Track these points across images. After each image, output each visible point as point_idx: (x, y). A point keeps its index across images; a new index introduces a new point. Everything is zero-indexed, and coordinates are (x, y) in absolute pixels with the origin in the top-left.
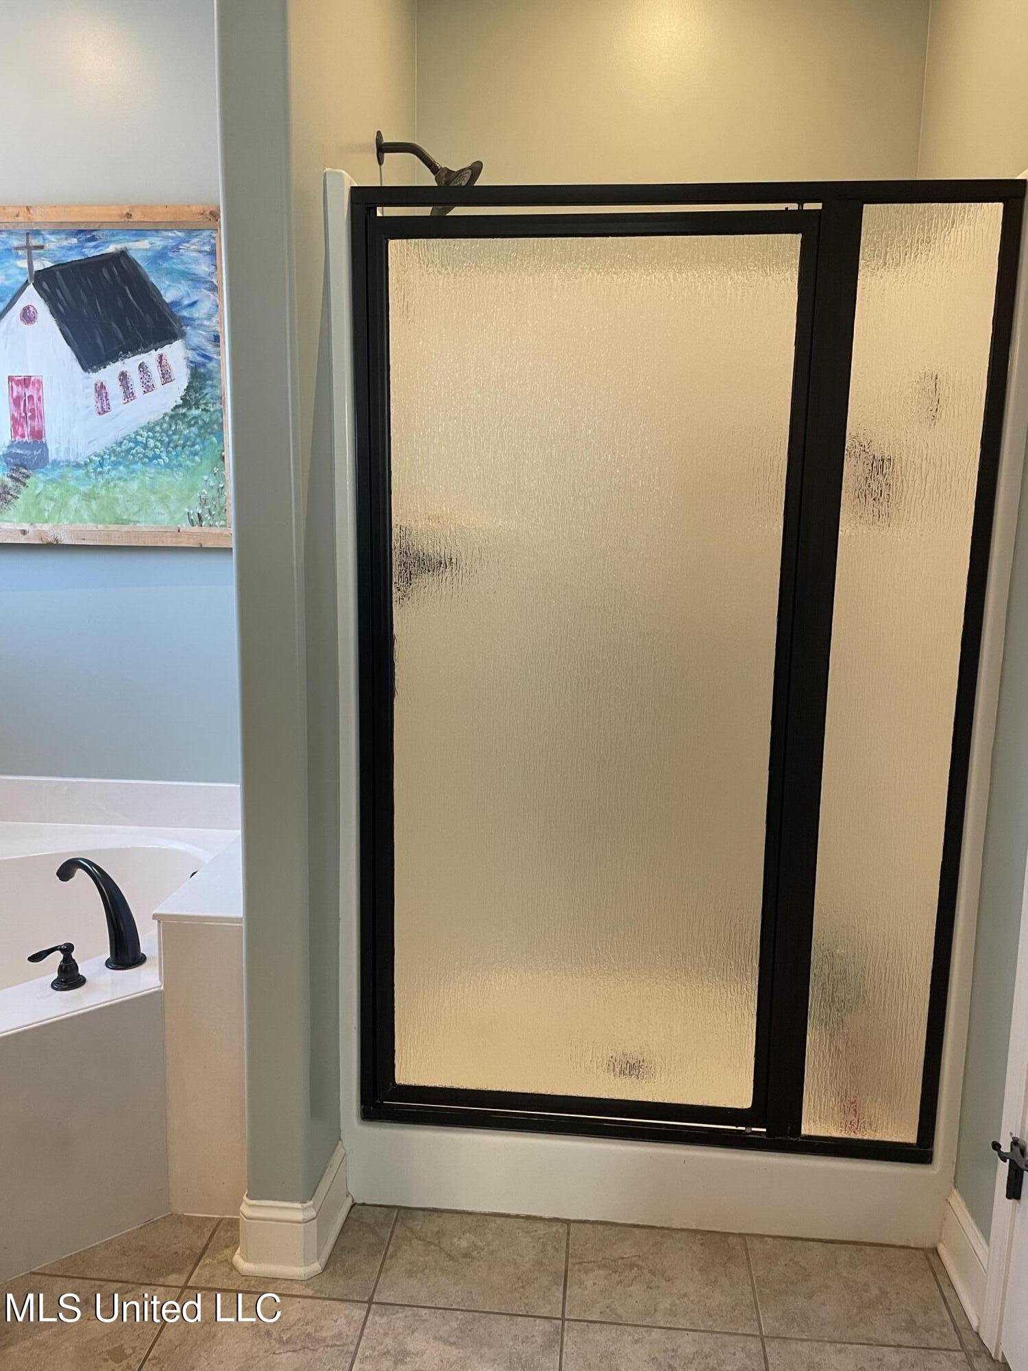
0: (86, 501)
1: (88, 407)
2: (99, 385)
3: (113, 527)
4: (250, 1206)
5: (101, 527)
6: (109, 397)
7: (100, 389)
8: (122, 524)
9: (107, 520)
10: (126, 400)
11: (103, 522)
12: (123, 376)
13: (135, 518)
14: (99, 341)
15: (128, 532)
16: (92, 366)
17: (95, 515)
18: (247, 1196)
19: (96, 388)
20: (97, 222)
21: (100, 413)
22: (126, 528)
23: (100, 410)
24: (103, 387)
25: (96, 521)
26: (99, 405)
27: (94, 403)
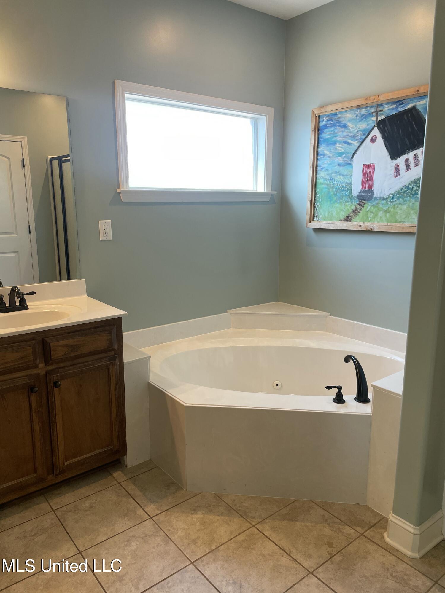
0: (385, 213)
1: (391, 175)
2: (396, 165)
3: (394, 224)
4: (392, 516)
5: (389, 224)
6: (400, 170)
7: (397, 167)
8: (398, 223)
9: (392, 221)
10: (407, 170)
11: (391, 222)
12: (407, 161)
13: (404, 221)
14: (399, 147)
15: (400, 226)
16: (395, 157)
17: (388, 219)
18: (392, 512)
19: (395, 166)
20: (405, 96)
21: (395, 177)
22: (399, 225)
23: (396, 175)
24: (398, 165)
25: (388, 222)
26: (395, 173)
27: (394, 173)
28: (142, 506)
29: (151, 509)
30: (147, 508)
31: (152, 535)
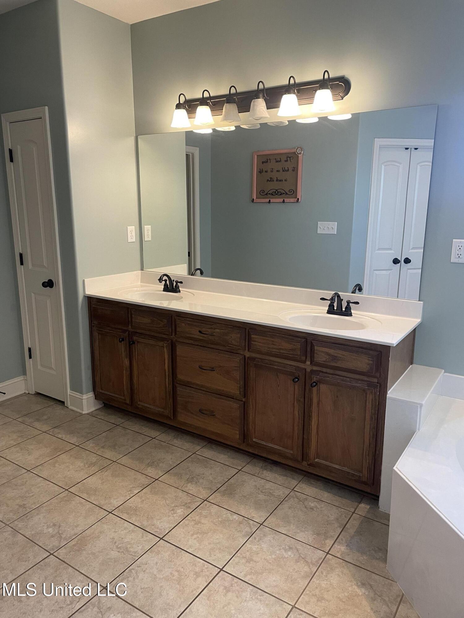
28: (338, 540)
29: (340, 549)
30: (338, 545)
31: (307, 562)
